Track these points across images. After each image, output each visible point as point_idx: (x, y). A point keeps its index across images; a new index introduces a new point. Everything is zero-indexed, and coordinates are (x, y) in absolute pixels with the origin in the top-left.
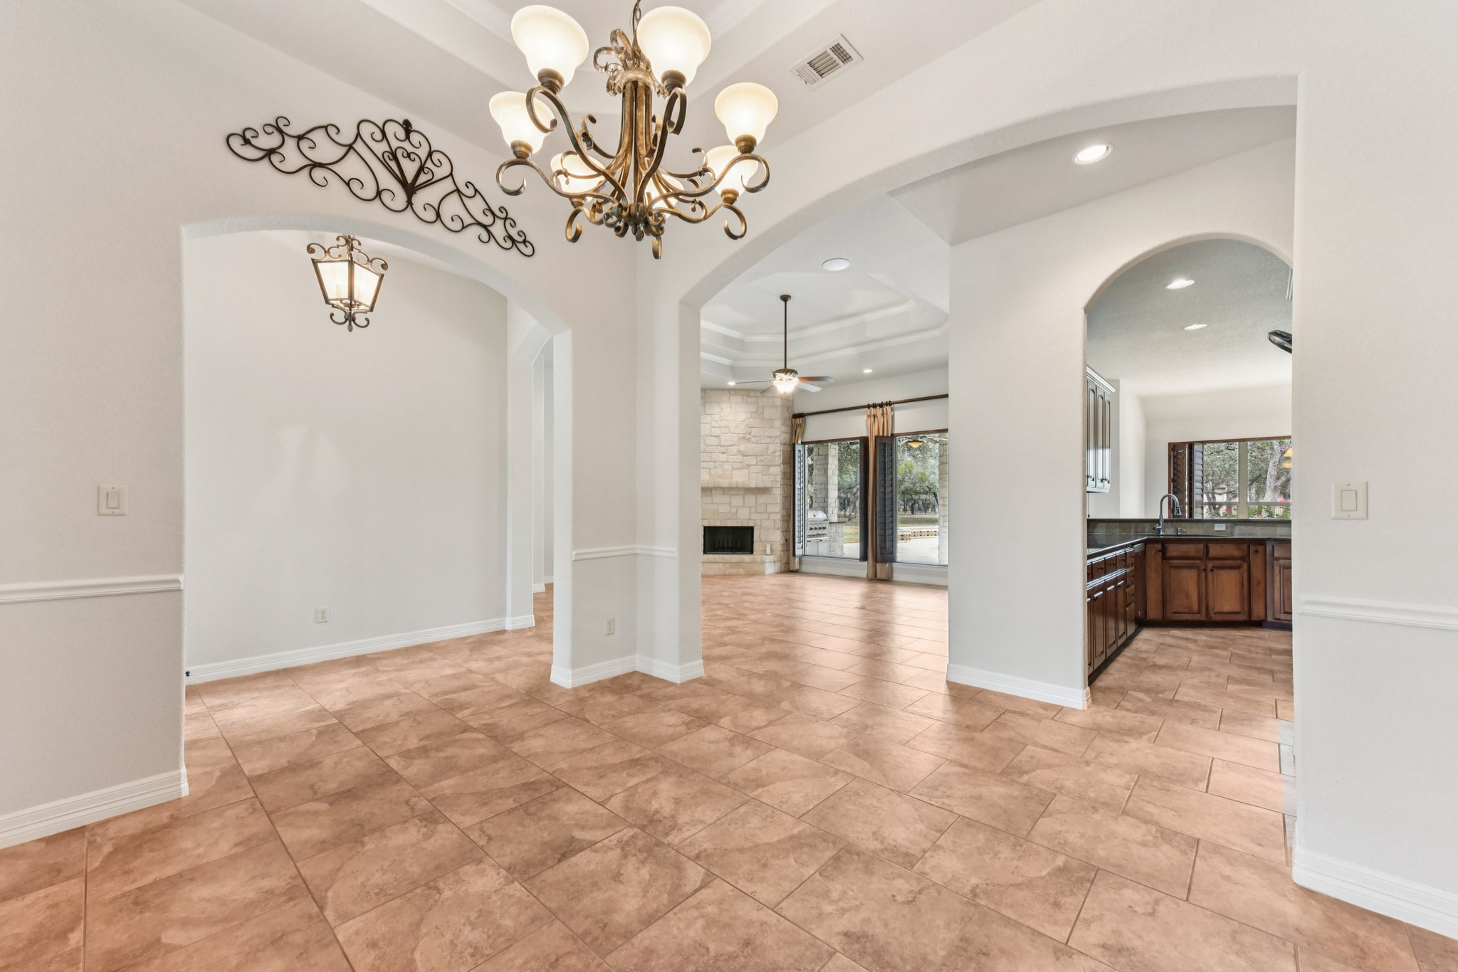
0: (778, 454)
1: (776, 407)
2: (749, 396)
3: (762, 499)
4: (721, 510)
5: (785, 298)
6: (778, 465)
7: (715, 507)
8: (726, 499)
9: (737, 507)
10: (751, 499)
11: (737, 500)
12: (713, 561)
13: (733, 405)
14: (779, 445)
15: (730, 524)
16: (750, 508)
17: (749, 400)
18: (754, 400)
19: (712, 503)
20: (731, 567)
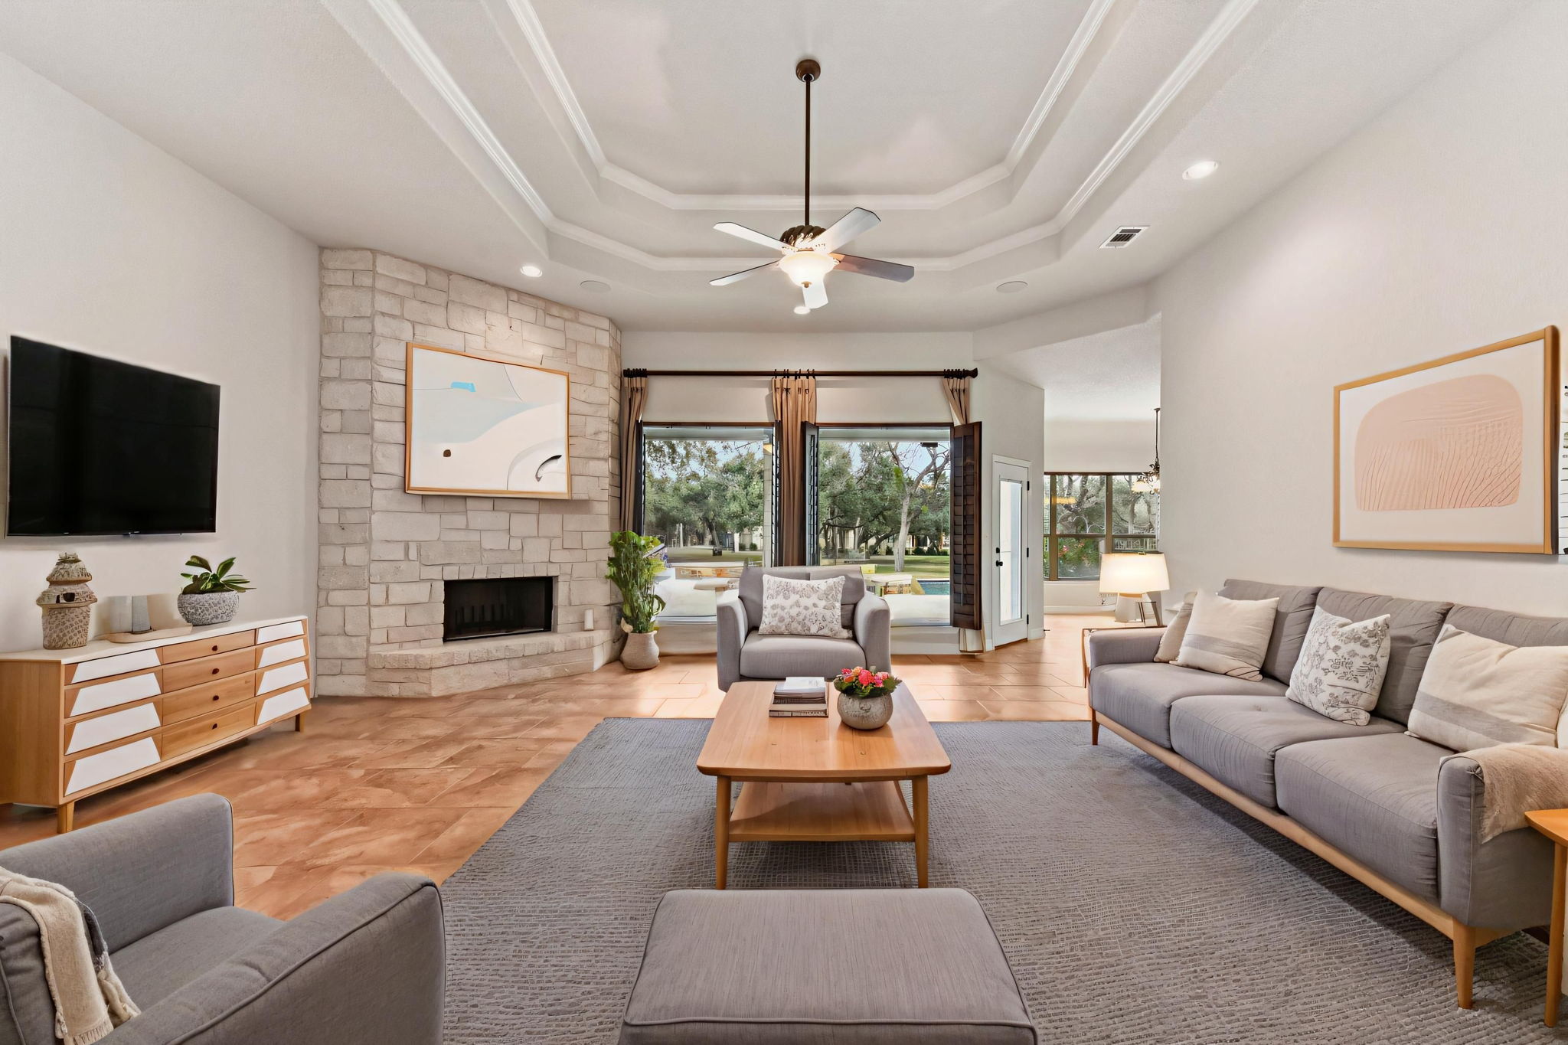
0: (605, 437)
1: (600, 347)
2: (547, 313)
3: (574, 521)
4: (487, 545)
5: (808, 70)
6: (603, 459)
7: (474, 537)
8: (500, 519)
9: (523, 538)
10: (552, 522)
11: (524, 523)
12: (485, 657)
13: (516, 324)
14: (607, 421)
15: (508, 573)
16: (551, 538)
17: (549, 321)
18: (558, 323)
19: (467, 528)
20: (524, 666)
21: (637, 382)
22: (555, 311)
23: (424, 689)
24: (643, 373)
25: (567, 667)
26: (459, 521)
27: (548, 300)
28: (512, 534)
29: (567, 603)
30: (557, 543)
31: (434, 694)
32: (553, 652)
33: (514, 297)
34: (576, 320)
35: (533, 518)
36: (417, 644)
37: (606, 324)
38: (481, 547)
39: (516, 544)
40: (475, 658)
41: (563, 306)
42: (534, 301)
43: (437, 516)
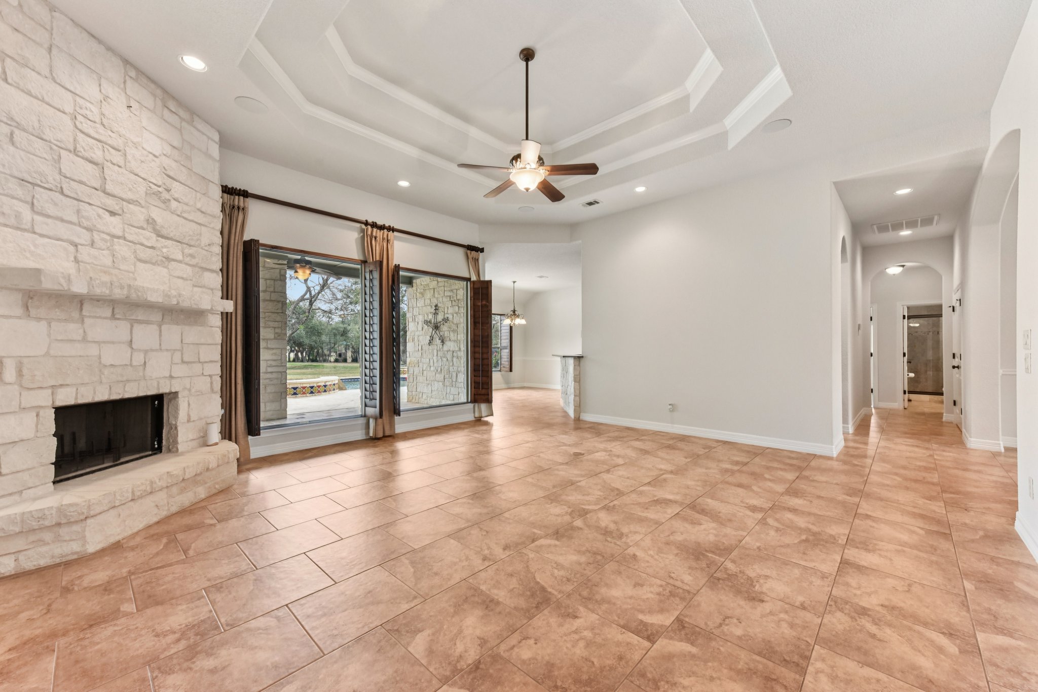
21: (239, 201)
22: (172, 105)
23: (75, 547)
24: (245, 194)
25: (217, 483)
26: (73, 330)
27: (167, 92)
28: (134, 346)
29: (186, 419)
30: (177, 356)
31: (91, 549)
32: (208, 469)
33: (133, 73)
34: (191, 123)
35: (155, 327)
36: (16, 497)
37: (216, 137)
38: (100, 363)
39: (138, 358)
40: (139, 493)
41: (180, 103)
42: (153, 86)
43: (44, 324)
